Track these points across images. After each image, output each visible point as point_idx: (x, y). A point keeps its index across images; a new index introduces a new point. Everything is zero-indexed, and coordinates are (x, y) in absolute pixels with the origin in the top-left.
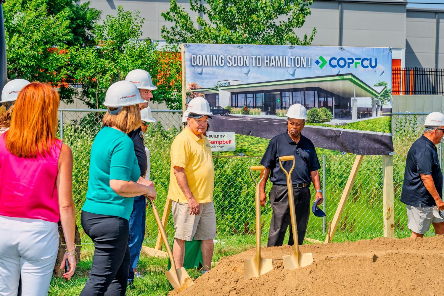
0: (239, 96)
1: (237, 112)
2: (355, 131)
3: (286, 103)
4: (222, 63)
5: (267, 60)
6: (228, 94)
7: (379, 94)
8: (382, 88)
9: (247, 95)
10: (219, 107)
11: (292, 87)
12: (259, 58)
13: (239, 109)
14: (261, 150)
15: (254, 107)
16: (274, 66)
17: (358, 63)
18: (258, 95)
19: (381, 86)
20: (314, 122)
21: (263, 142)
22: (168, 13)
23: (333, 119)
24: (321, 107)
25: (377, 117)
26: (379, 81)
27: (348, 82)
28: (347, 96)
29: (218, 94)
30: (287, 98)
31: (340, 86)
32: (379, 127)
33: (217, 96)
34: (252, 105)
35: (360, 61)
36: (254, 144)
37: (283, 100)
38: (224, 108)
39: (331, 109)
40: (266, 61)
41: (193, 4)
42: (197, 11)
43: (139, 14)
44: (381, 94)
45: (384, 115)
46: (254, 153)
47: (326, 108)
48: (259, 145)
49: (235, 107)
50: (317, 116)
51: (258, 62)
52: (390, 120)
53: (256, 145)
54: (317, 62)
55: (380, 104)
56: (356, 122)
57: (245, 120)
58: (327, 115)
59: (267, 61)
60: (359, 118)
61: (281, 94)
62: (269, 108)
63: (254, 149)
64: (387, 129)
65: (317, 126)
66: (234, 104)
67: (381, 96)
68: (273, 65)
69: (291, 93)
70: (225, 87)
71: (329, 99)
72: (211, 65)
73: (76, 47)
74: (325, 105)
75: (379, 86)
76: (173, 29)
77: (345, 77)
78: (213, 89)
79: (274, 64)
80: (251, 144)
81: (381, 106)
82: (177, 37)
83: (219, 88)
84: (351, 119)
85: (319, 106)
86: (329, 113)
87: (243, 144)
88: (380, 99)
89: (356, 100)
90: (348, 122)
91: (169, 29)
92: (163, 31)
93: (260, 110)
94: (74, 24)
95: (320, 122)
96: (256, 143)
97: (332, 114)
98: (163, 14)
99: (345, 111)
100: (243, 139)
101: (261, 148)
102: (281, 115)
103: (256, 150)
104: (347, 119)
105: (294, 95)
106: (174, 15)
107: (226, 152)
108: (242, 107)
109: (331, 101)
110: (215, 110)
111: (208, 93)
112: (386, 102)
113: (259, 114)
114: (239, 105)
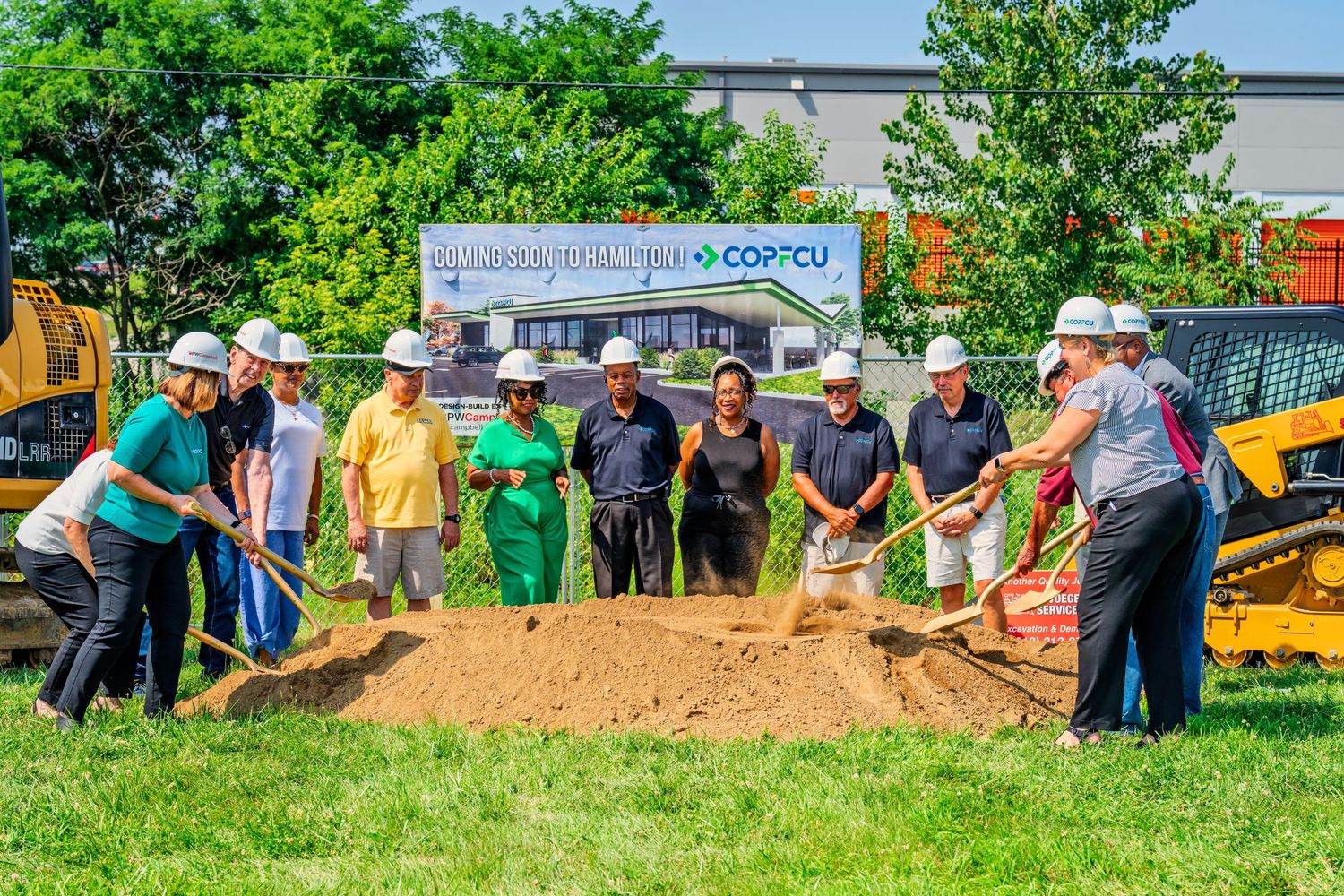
0: (532, 326)
2: (779, 395)
4: (497, 262)
5: (591, 253)
6: (510, 322)
7: (832, 319)
8: (839, 306)
9: (549, 323)
10: (490, 347)
11: (642, 307)
12: (574, 251)
15: (562, 349)
16: (607, 265)
17: (788, 257)
18: (572, 324)
19: (836, 303)
20: (689, 378)
22: (896, 125)
24: (705, 346)
26: (832, 294)
27: (764, 296)
28: (762, 325)
29: (488, 323)
30: (633, 329)
31: (746, 304)
33: (486, 327)
34: (558, 343)
35: (790, 254)
36: (562, 421)
40: (588, 257)
41: (951, 102)
42: (961, 118)
43: (813, 130)
44: (836, 320)
47: (714, 349)
49: (524, 348)
50: (697, 364)
51: (572, 259)
53: (567, 423)
54: (698, 257)
55: (834, 340)
56: (782, 377)
59: (591, 257)
60: (787, 367)
61: (620, 323)
62: (595, 349)
65: (695, 385)
66: (521, 342)
67: (837, 323)
68: (603, 265)
69: (640, 319)
70: (503, 308)
71: (723, 331)
72: (476, 265)
73: (668, 209)
74: (714, 342)
75: (832, 303)
76: (910, 160)
77: (758, 286)
78: (477, 313)
79: (606, 261)
82: (920, 180)
83: (491, 312)
84: (770, 369)
85: (700, 346)
88: (833, 329)
89: (781, 333)
90: (767, 376)
91: (902, 162)
92: (888, 166)
93: (575, 353)
94: (671, 157)
95: (703, 378)
96: (568, 420)
98: (885, 128)
99: (756, 355)
103: (566, 434)
104: (763, 370)
105: (647, 323)
106: (911, 130)
108: (539, 347)
109: (727, 335)
110: (482, 354)
111: (467, 320)
112: (847, 336)
113: (573, 362)
114: (532, 343)
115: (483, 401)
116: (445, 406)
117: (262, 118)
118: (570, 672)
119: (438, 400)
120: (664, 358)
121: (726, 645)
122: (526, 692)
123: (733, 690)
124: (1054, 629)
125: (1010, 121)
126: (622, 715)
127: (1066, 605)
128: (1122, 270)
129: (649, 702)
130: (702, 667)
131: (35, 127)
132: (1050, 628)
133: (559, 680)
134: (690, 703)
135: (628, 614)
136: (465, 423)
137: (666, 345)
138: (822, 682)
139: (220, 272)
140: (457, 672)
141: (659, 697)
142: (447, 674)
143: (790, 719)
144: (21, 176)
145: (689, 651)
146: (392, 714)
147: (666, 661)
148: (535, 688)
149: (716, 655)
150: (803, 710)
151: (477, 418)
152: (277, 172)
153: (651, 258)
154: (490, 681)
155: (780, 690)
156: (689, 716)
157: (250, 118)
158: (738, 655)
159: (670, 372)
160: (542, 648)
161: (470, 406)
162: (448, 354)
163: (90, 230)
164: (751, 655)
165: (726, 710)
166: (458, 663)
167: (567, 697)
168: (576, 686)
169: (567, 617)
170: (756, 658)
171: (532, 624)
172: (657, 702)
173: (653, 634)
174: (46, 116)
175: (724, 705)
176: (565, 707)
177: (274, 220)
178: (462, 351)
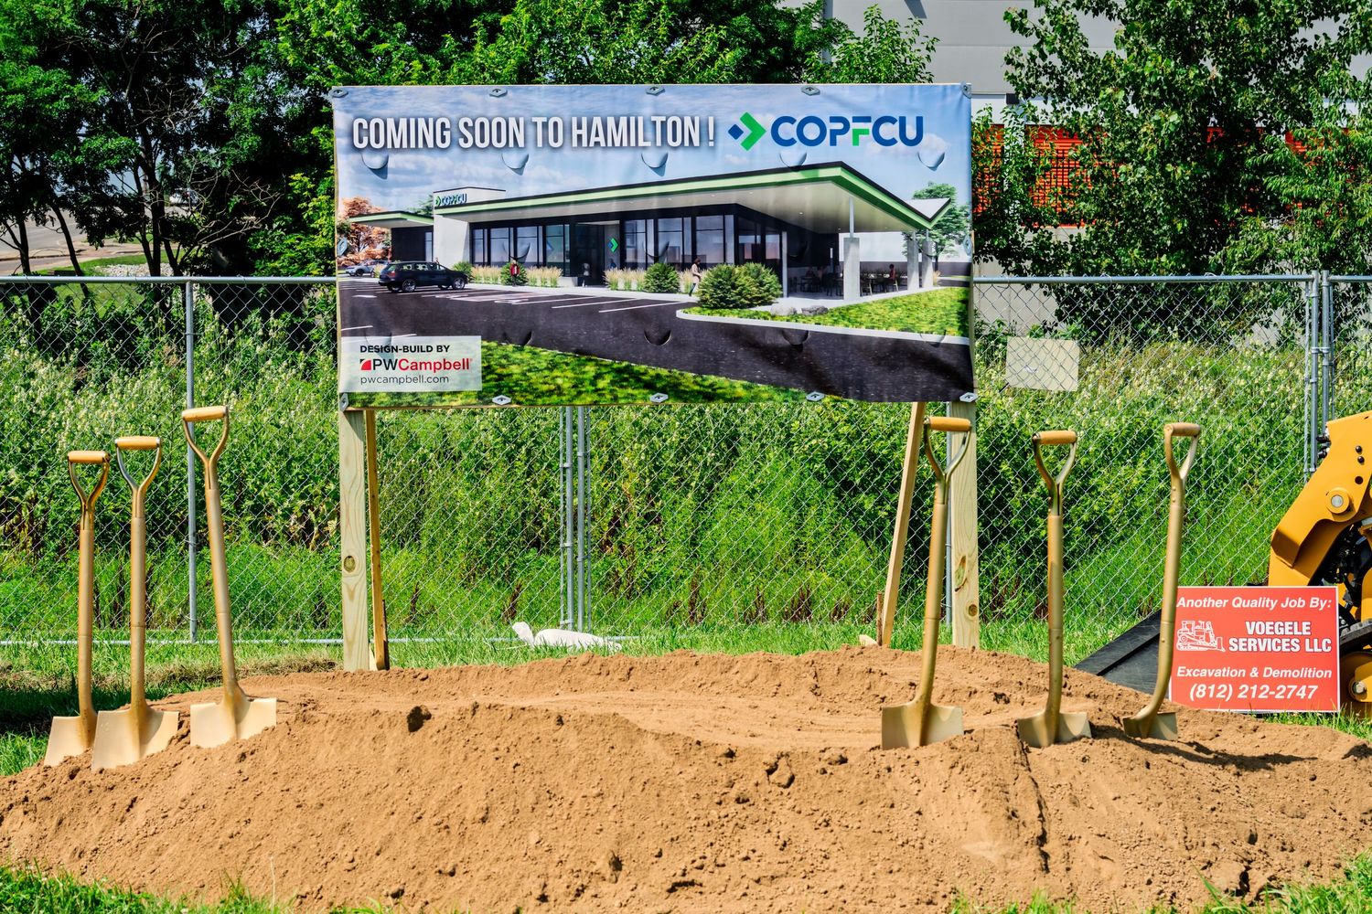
0: (495, 232)
1: (487, 278)
2: (852, 331)
3: (636, 252)
4: (443, 140)
5: (579, 127)
6: (462, 227)
7: (930, 220)
8: (942, 201)
9: (519, 229)
10: (435, 264)
11: (655, 204)
12: (556, 124)
13: (494, 271)
14: (559, 387)
15: (538, 265)
16: (603, 144)
17: (865, 132)
18: (552, 229)
19: (935, 197)
20: (723, 307)
21: (567, 364)
23: (782, 296)
24: (745, 261)
25: (921, 290)
26: (931, 184)
27: (831, 188)
28: (828, 230)
29: (430, 229)
30: (641, 238)
31: (806, 199)
32: (929, 318)
33: (428, 235)
34: (531, 258)
35: (869, 126)
36: (539, 371)
37: (628, 242)
38: (450, 267)
39: (775, 266)
40: (576, 132)
42: (1090, 12)
44: (935, 222)
45: (944, 283)
46: (539, 397)
47: (759, 265)
48: (556, 373)
49: (483, 264)
50: (734, 287)
51: (552, 136)
52: (961, 297)
53: (546, 373)
54: (735, 132)
55: (933, 252)
56: (857, 306)
57: (514, 302)
58: (762, 284)
59: (579, 132)
60: (864, 291)
61: (622, 228)
62: (586, 266)
63: (539, 386)
64: (952, 325)
65: (731, 318)
67: (937, 227)
68: (597, 143)
69: (651, 222)
70: (452, 207)
71: (771, 239)
72: (413, 145)
74: (759, 254)
75: (930, 197)
76: (1032, 58)
77: (823, 173)
78: (416, 214)
79: (601, 139)
80: (530, 371)
81: (936, 258)
82: (1043, 80)
83: (435, 212)
84: (840, 294)
85: (739, 260)
86: (770, 278)
87: (505, 371)
88: (930, 235)
89: (856, 241)
90: (831, 304)
91: (1024, 59)
93: (557, 272)
95: (743, 306)
96: (547, 368)
97: (780, 281)
99: (820, 274)
100: (506, 357)
101: (559, 381)
102: (621, 286)
103: (545, 387)
104: (829, 296)
105: (661, 228)
107: (454, 393)
108: (504, 263)
109: (775, 245)
110: (423, 273)
111: (401, 224)
112: (951, 245)
113: (555, 285)
114: (495, 258)
115: (423, 341)
116: (370, 349)
117: (302, 16)
118: (473, 810)
119: (361, 340)
120: (687, 278)
121: (740, 757)
122: (398, 840)
123: (751, 839)
124: (1254, 673)
125: (1146, 15)
126: (557, 888)
127: (1272, 637)
128: (1272, 182)
129: (603, 865)
130: (698, 797)
131: (52, 31)
132: (1248, 671)
133: (454, 823)
134: (674, 866)
135: (595, 686)
136: (398, 373)
137: (688, 260)
138: (902, 823)
139: (257, 192)
140: (290, 803)
141: (623, 854)
142: (274, 805)
143: (847, 895)
144: (36, 85)
145: (677, 769)
146: (179, 872)
147: (638, 786)
148: (413, 835)
149: (722, 775)
150: (869, 876)
151: (415, 366)
152: (318, 78)
153: (666, 132)
154: (340, 820)
155: (831, 837)
156: (672, 890)
157: (288, 17)
158: (760, 774)
159: (695, 299)
160: (431, 764)
161: (406, 349)
162: (372, 274)
163: (113, 144)
164: (782, 775)
165: (736, 878)
166: (294, 785)
167: (465, 852)
168: (482, 834)
169: (476, 707)
170: (792, 779)
171: (417, 719)
172: (617, 864)
173: (617, 739)
174: (64, 18)
175: (733, 869)
176: (460, 871)
177: (315, 131)
178: (393, 271)
